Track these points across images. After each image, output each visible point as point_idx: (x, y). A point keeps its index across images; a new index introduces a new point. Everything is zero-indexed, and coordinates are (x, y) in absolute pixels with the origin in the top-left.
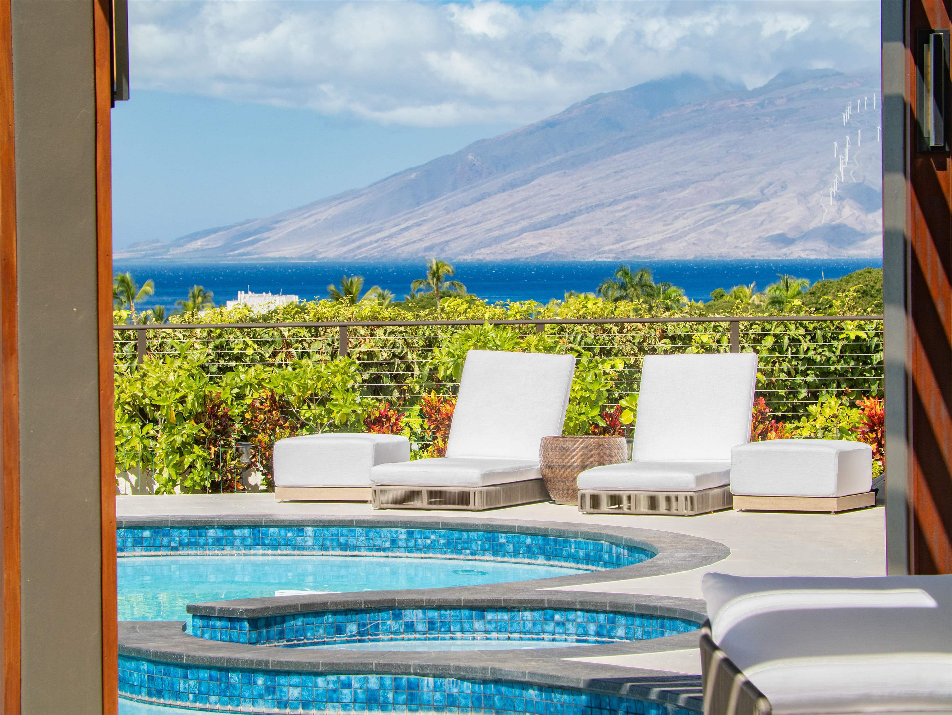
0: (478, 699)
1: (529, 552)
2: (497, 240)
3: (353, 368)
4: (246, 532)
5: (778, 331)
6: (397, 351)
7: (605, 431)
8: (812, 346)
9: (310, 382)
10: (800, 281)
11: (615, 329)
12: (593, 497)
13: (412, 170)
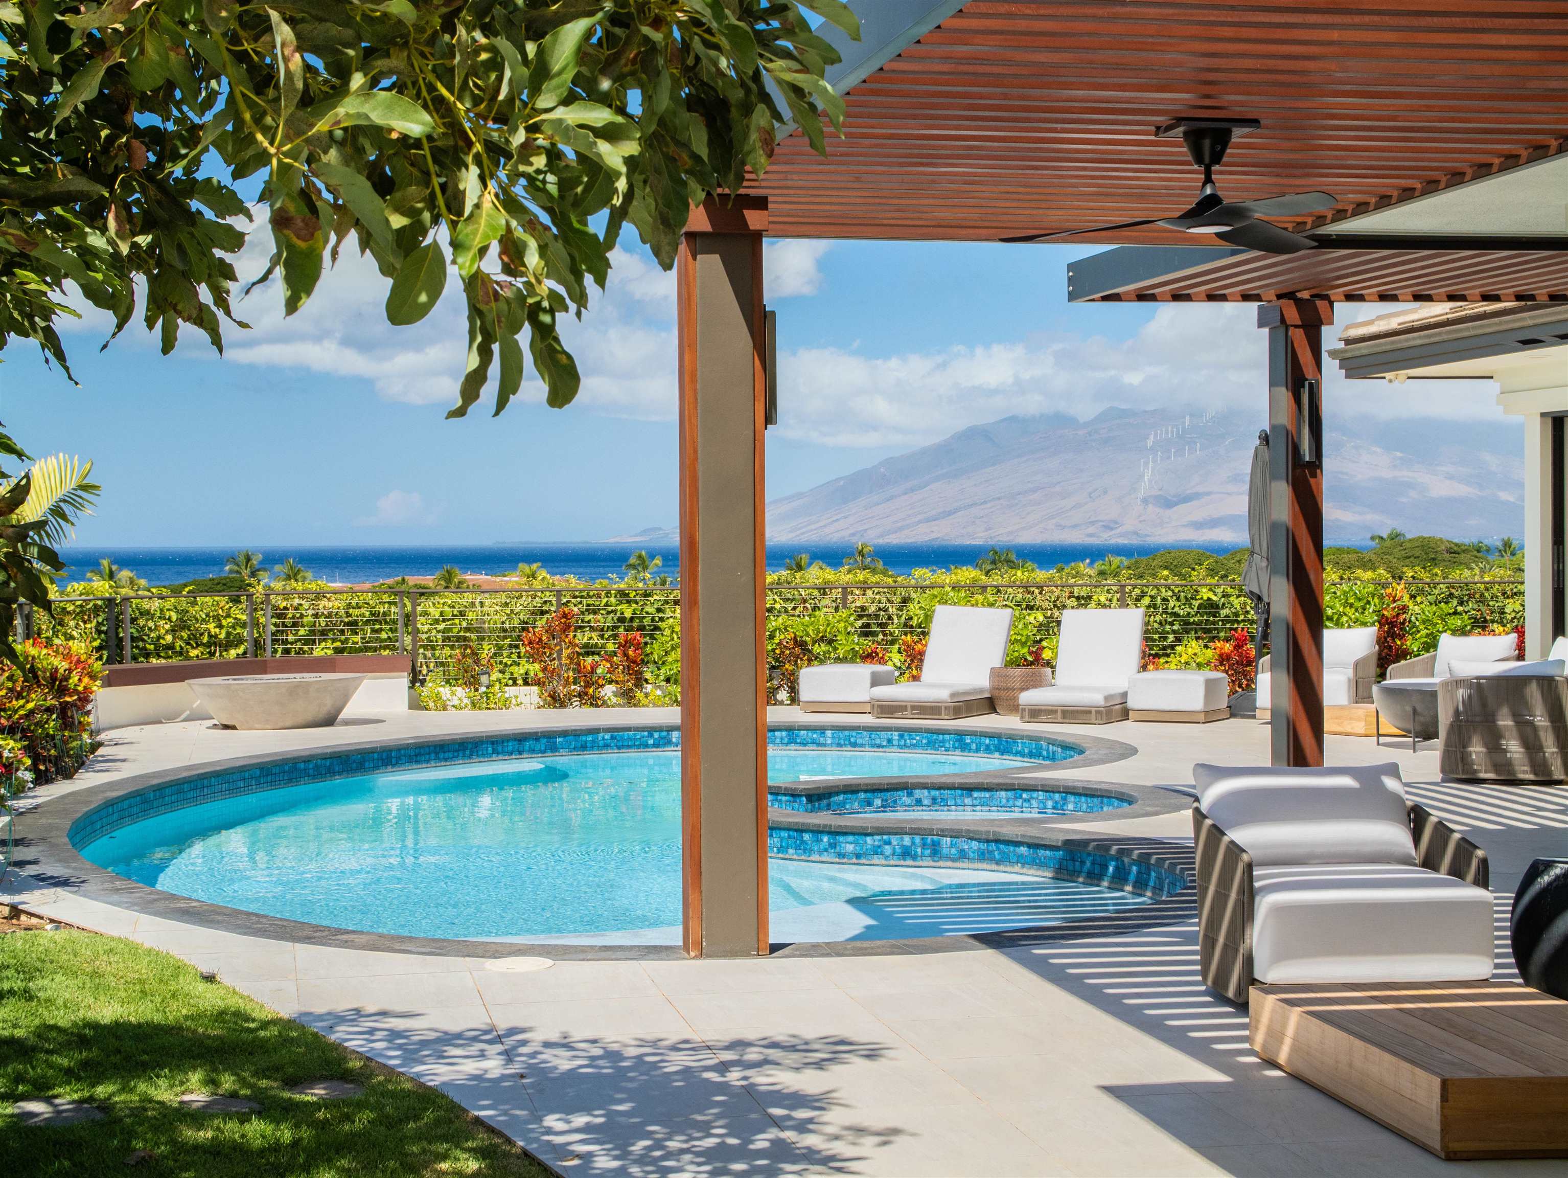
0: (983, 853)
1: (988, 749)
2: (901, 529)
3: (852, 618)
4: (784, 733)
5: (1153, 593)
6: (882, 606)
7: (1032, 663)
8: (1178, 604)
9: (822, 628)
10: (1119, 559)
11: (1037, 591)
12: (1031, 711)
13: (841, 478)
